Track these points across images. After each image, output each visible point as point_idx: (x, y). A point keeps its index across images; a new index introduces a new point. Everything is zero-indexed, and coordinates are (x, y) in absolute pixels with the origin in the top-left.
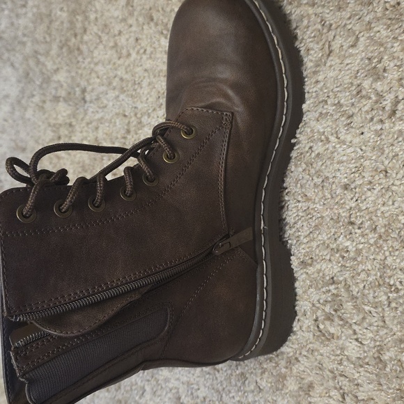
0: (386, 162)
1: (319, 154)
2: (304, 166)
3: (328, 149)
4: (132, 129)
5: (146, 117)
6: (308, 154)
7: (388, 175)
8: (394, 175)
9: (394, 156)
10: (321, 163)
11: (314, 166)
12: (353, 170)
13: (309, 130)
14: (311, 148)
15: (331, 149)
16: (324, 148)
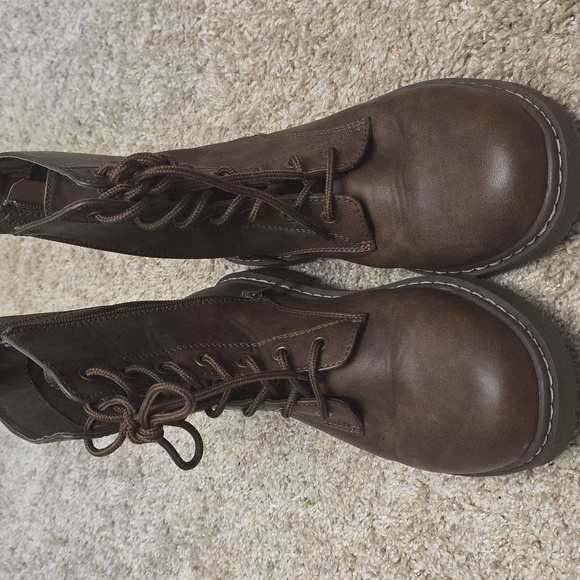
0: (537, 532)
1: (454, 526)
2: (440, 541)
3: (463, 518)
4: (210, 506)
5: (227, 490)
6: (442, 526)
7: (543, 546)
8: (550, 547)
9: (543, 524)
10: (459, 537)
11: (452, 540)
12: (500, 543)
13: (436, 497)
14: (442, 518)
15: (467, 519)
16: (459, 518)
